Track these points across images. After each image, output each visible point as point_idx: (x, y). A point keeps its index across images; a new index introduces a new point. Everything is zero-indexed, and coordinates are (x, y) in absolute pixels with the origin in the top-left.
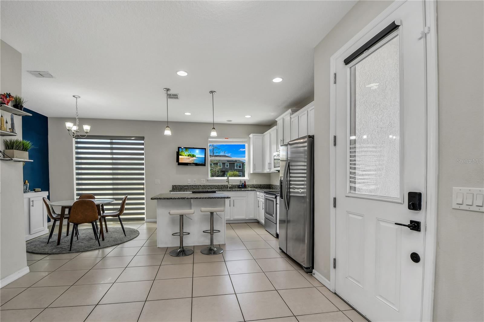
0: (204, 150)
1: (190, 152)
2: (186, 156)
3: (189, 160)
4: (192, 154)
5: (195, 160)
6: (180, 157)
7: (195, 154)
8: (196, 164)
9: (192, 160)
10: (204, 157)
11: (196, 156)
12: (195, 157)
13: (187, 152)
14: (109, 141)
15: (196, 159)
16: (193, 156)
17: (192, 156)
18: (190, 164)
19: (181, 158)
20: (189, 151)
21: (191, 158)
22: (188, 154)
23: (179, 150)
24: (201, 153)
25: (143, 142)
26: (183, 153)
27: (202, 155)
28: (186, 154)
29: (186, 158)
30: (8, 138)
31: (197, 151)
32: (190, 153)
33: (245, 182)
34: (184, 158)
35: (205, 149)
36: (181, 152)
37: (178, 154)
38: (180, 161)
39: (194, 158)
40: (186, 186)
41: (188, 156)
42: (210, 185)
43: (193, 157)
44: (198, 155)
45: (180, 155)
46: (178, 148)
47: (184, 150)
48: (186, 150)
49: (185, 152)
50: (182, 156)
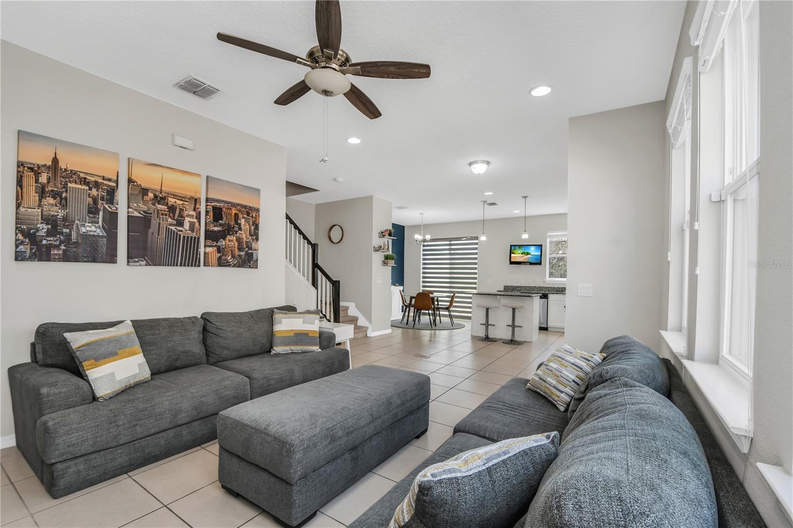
2: (519, 254)
3: (523, 259)
4: (527, 252)
5: (530, 258)
6: (512, 255)
7: (529, 252)
8: (531, 264)
9: (527, 258)
10: (540, 254)
11: (532, 254)
12: (530, 255)
14: (448, 243)
16: (528, 254)
17: (526, 254)
18: (524, 262)
19: (514, 257)
20: (523, 249)
21: (525, 256)
22: (522, 252)
23: (511, 248)
24: (536, 251)
25: (477, 241)
26: (516, 252)
27: (537, 252)
28: (519, 252)
29: (519, 256)
30: (386, 253)
31: (533, 248)
32: (524, 251)
34: (517, 256)
35: (541, 245)
36: (515, 249)
37: (511, 253)
38: (512, 260)
39: (529, 256)
40: (518, 287)
41: (522, 254)
42: (547, 287)
44: (534, 251)
45: (513, 253)
46: (511, 246)
47: (517, 247)
48: (520, 248)
49: (518, 249)
50: (515, 254)
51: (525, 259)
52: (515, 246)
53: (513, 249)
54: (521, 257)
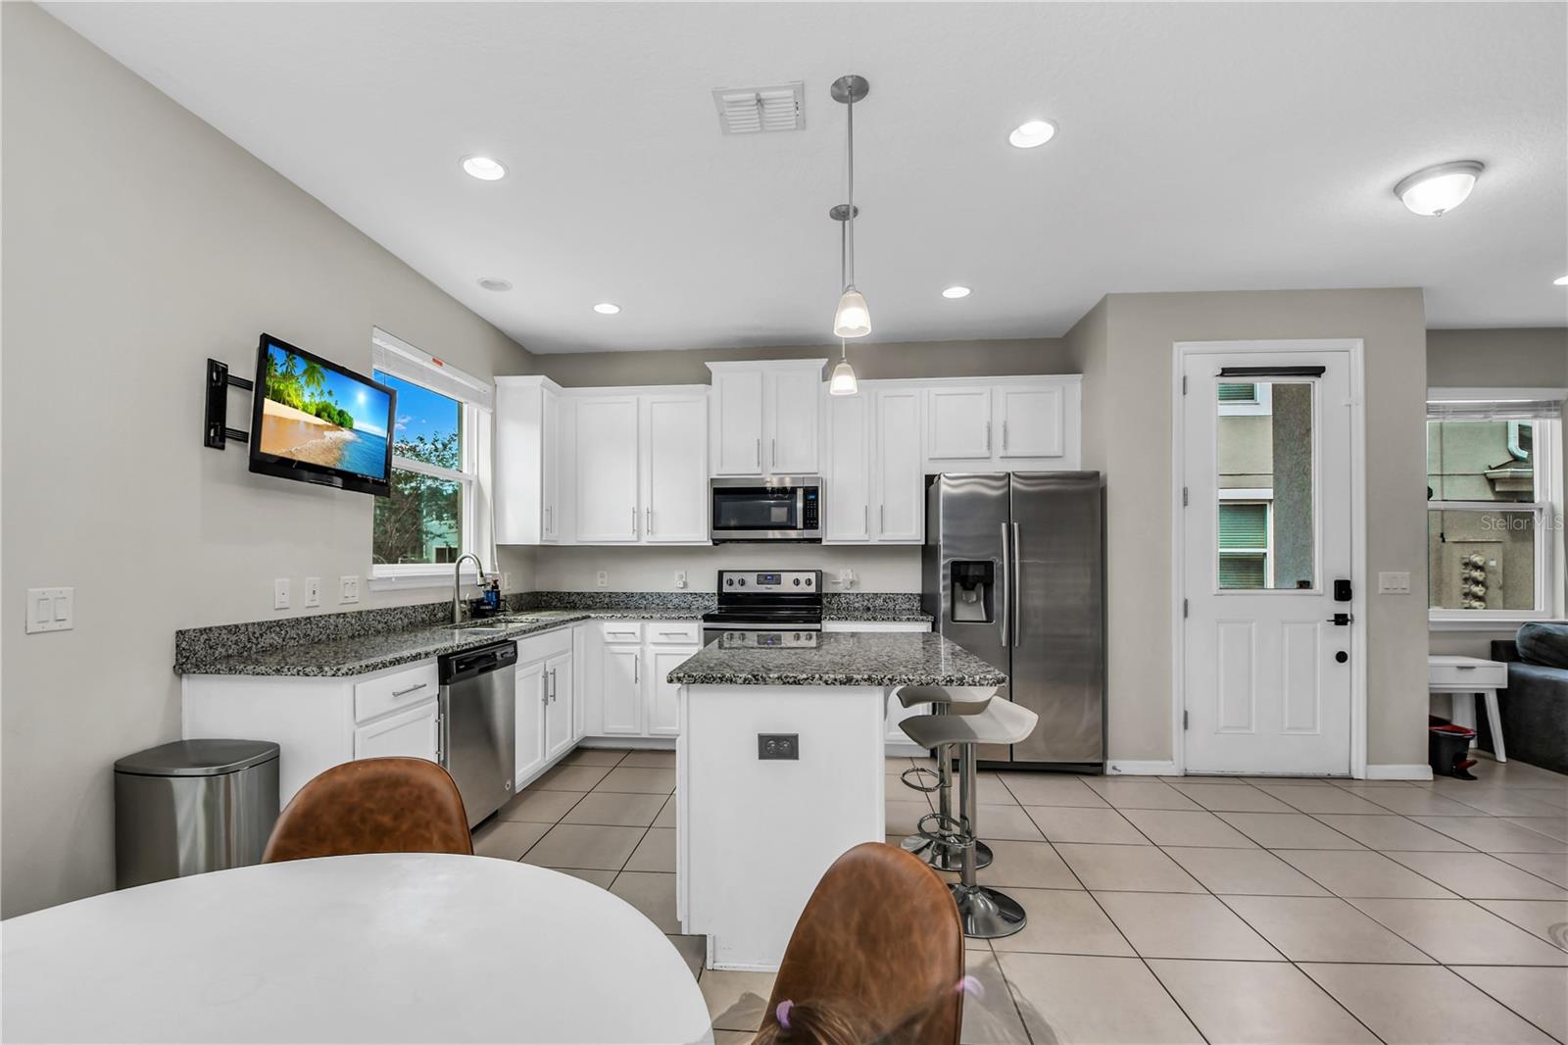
0: (387, 397)
1: (330, 393)
2: (305, 408)
3: (319, 440)
4: (338, 408)
5: (346, 443)
7: (351, 412)
10: (383, 435)
11: (356, 425)
12: (351, 428)
13: (313, 388)
15: (351, 442)
16: (341, 421)
17: (336, 417)
20: (325, 386)
21: (328, 428)
22: (317, 400)
23: (265, 355)
26: (290, 389)
27: (375, 425)
28: (307, 399)
29: (308, 424)
32: (327, 399)
33: (496, 587)
34: (298, 421)
35: (391, 395)
36: (287, 376)
39: (345, 434)
41: (318, 415)
43: (341, 424)
45: (279, 398)
46: (267, 340)
47: (301, 365)
48: (310, 373)
49: (303, 381)
50: (287, 407)
51: (328, 450)
52: (291, 350)
53: (280, 370)
54: (312, 430)
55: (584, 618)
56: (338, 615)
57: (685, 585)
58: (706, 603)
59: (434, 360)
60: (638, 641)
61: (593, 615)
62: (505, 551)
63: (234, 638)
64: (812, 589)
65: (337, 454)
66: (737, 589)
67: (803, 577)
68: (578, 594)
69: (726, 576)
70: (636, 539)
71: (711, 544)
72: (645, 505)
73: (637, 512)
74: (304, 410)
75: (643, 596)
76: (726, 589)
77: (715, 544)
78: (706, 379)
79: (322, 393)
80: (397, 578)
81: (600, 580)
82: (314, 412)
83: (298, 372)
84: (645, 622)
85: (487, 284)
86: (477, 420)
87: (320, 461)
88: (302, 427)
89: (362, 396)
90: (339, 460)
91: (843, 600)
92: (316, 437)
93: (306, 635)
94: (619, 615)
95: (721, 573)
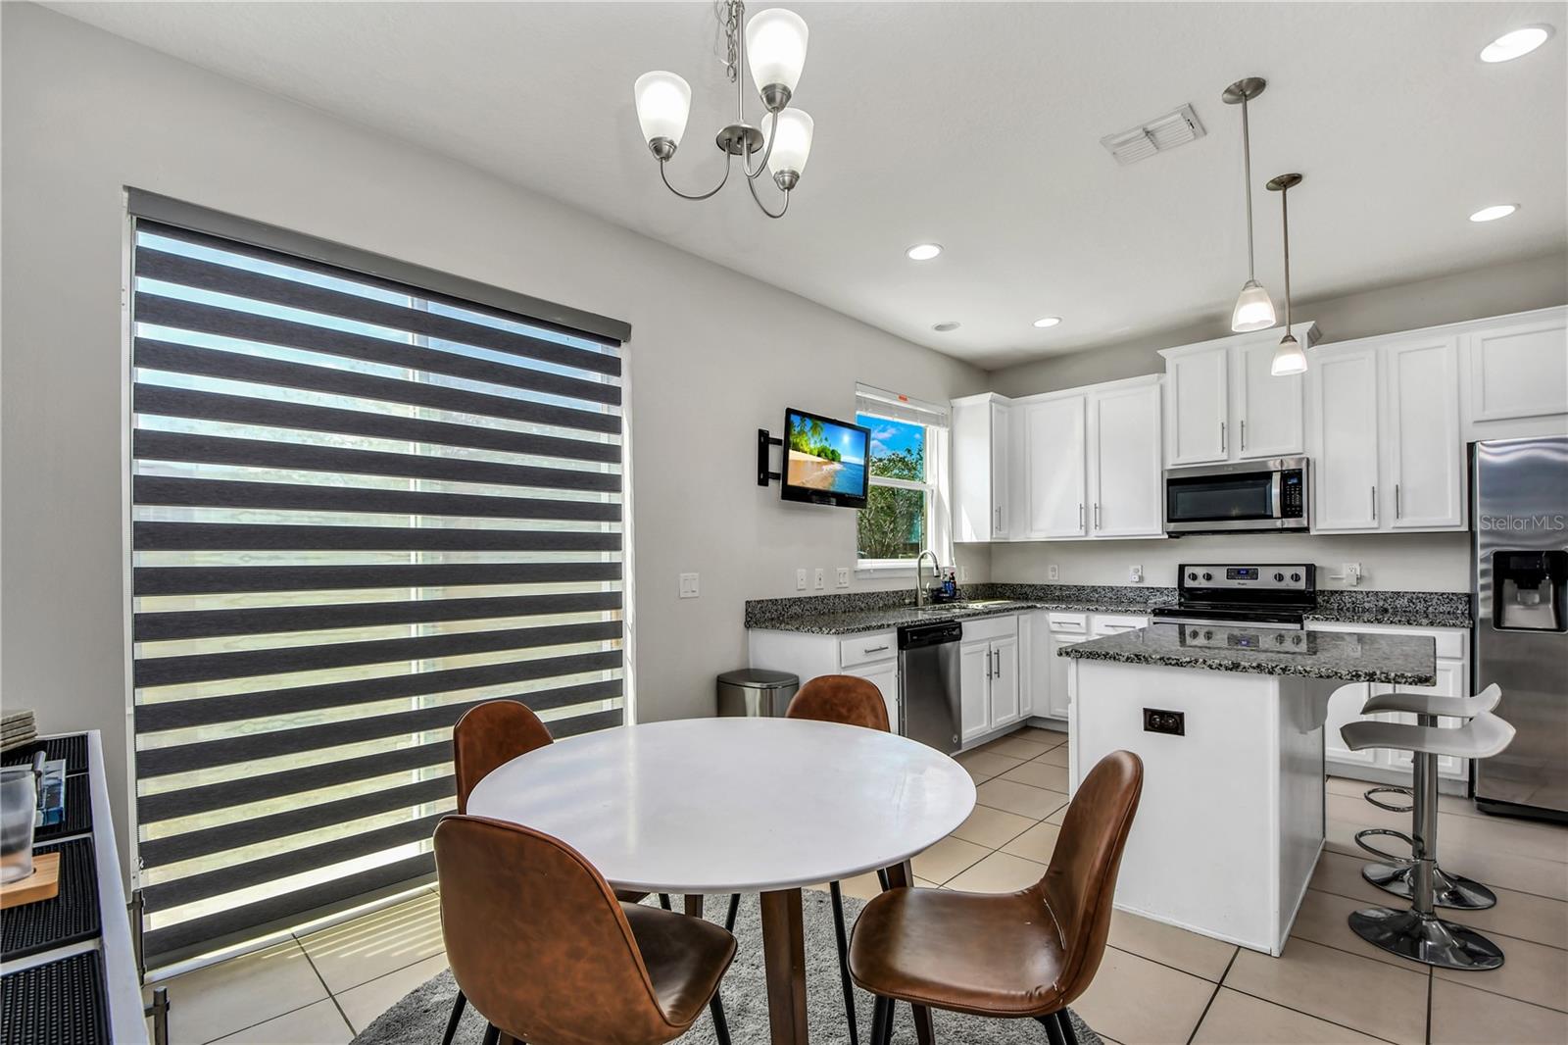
0: (864, 435)
1: (826, 439)
3: (819, 473)
4: (831, 449)
5: (836, 472)
7: (839, 450)
8: (841, 500)
10: (862, 463)
11: (842, 460)
12: (839, 462)
13: (817, 438)
16: (833, 457)
17: (830, 455)
18: (823, 493)
19: (797, 462)
20: (823, 435)
21: (826, 464)
22: (818, 445)
24: (853, 448)
26: (803, 441)
27: (857, 456)
28: (812, 446)
29: (813, 462)
32: (825, 444)
33: (953, 578)
34: (807, 462)
35: (865, 431)
36: (801, 433)
39: (836, 466)
41: (819, 455)
42: (864, 595)
43: (833, 460)
44: (847, 450)
45: (797, 449)
46: (789, 412)
47: (809, 423)
48: (814, 428)
49: (810, 434)
50: (800, 453)
51: (825, 478)
52: (803, 415)
53: (797, 429)
54: (815, 465)
55: (1029, 607)
56: (835, 596)
57: (1141, 579)
58: (1166, 598)
59: (900, 398)
60: (1084, 631)
61: (1038, 605)
62: (959, 548)
63: (775, 608)
64: (1302, 585)
65: (830, 480)
66: (1202, 583)
67: (1287, 572)
68: (1030, 586)
69: (1188, 571)
70: (1083, 534)
71: (1167, 537)
72: (1093, 500)
73: (1084, 509)
74: (811, 453)
75: (1094, 589)
76: (1189, 583)
77: (1170, 537)
78: (1160, 367)
79: (821, 440)
80: (875, 570)
81: (1050, 573)
82: (816, 453)
83: (807, 429)
84: (1091, 614)
85: (940, 328)
86: (936, 439)
87: (820, 486)
88: (810, 464)
89: (846, 437)
90: (832, 485)
91: (1347, 599)
92: (818, 471)
93: (816, 609)
94: (1064, 606)
95: (1182, 568)
